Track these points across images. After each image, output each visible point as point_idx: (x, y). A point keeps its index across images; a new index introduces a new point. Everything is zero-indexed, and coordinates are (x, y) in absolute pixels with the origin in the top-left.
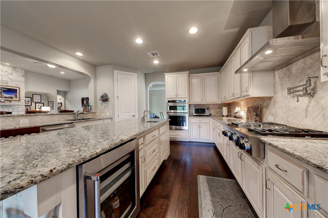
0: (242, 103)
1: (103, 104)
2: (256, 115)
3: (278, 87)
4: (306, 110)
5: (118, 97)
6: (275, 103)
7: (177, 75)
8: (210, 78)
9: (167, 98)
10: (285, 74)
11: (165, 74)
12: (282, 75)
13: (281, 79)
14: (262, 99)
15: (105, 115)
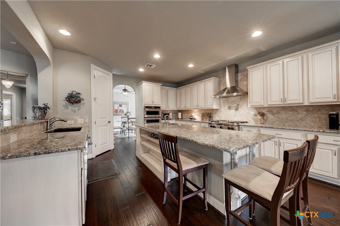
1: (69, 107)
2: (210, 117)
3: (222, 105)
4: (235, 115)
5: (95, 98)
6: (220, 111)
7: (153, 85)
8: (172, 91)
9: (145, 104)
10: (225, 101)
11: (143, 81)
12: (224, 101)
13: (224, 102)
14: (213, 110)
15: (73, 123)
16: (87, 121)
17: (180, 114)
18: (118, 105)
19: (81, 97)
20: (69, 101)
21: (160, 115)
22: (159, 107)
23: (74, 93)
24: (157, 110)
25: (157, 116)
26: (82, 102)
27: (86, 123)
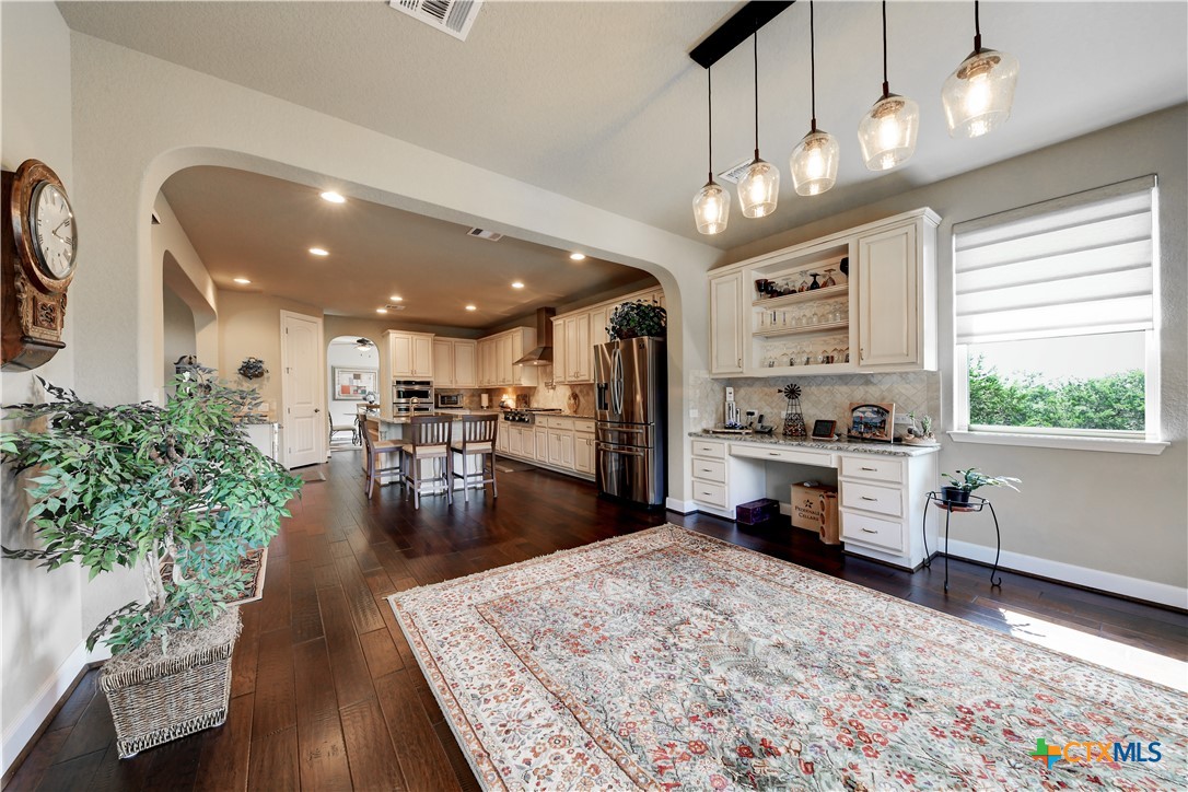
0: (510, 390)
3: (540, 380)
5: (288, 369)
6: (538, 391)
7: (415, 337)
8: (465, 348)
9: (395, 377)
11: (391, 330)
13: (542, 374)
14: (530, 388)
16: (274, 407)
17: (485, 397)
18: (352, 376)
19: (264, 366)
20: (245, 375)
21: (431, 399)
22: (428, 383)
23: (252, 360)
24: (424, 388)
25: (424, 400)
26: (266, 375)
27: (273, 411)
